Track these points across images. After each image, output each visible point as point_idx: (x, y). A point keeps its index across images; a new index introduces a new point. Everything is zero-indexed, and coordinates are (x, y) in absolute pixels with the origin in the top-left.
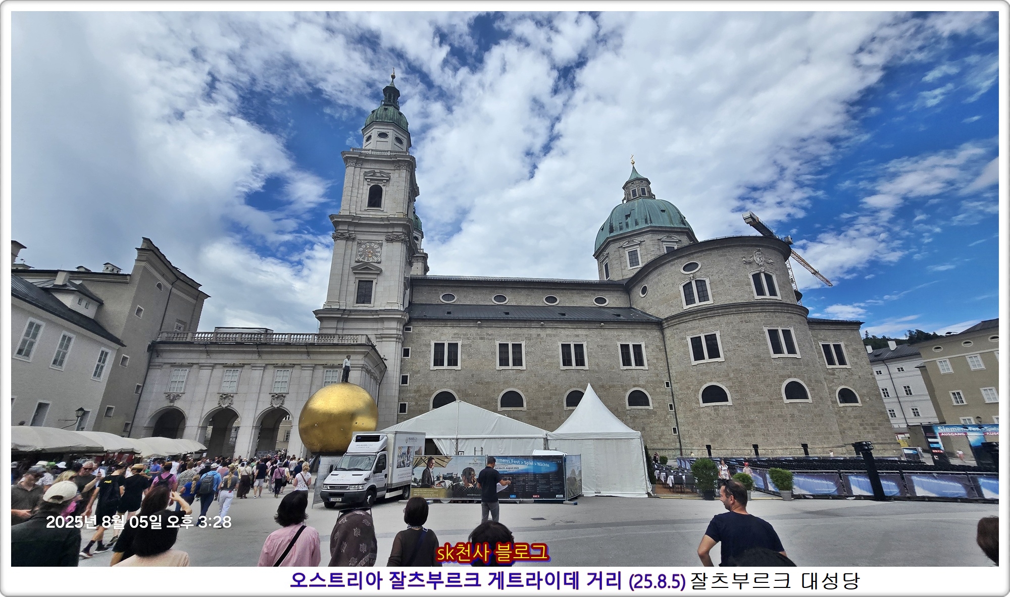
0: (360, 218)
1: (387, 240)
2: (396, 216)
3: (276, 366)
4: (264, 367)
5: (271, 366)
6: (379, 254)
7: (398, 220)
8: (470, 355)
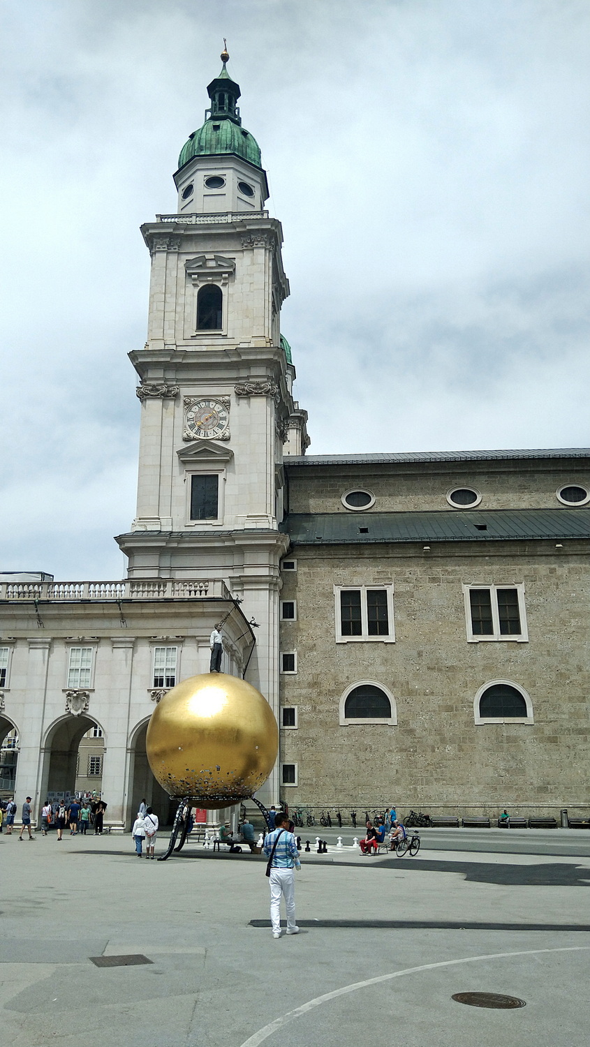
0: (185, 354)
1: (239, 395)
2: (252, 345)
3: (68, 642)
4: (50, 644)
5: (60, 641)
6: (224, 423)
7: (257, 353)
8: (411, 614)
